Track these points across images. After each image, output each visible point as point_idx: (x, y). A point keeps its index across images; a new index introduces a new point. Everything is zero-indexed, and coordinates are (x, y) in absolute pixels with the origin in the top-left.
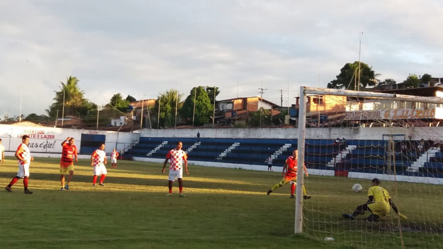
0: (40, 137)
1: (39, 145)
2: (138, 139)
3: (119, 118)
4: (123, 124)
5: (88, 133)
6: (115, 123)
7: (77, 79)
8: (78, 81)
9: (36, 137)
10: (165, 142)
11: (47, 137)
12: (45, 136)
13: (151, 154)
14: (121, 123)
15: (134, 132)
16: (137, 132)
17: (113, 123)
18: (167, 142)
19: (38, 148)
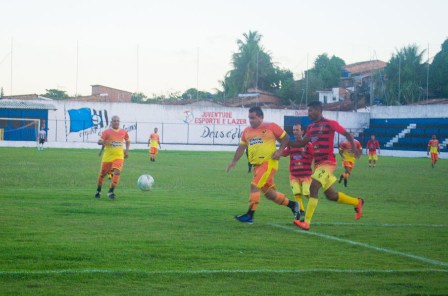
0: (226, 122)
1: (225, 134)
2: (368, 122)
3: (331, 90)
4: (337, 100)
5: (294, 115)
6: (325, 98)
7: (258, 33)
8: (261, 36)
9: (221, 122)
10: (413, 126)
11: (236, 121)
12: (234, 120)
13: (392, 144)
14: (334, 99)
15: (359, 111)
16: (362, 110)
17: (321, 99)
18: (415, 125)
19: (225, 138)
